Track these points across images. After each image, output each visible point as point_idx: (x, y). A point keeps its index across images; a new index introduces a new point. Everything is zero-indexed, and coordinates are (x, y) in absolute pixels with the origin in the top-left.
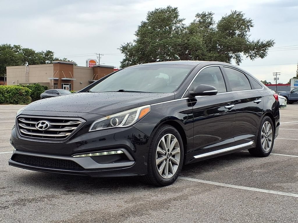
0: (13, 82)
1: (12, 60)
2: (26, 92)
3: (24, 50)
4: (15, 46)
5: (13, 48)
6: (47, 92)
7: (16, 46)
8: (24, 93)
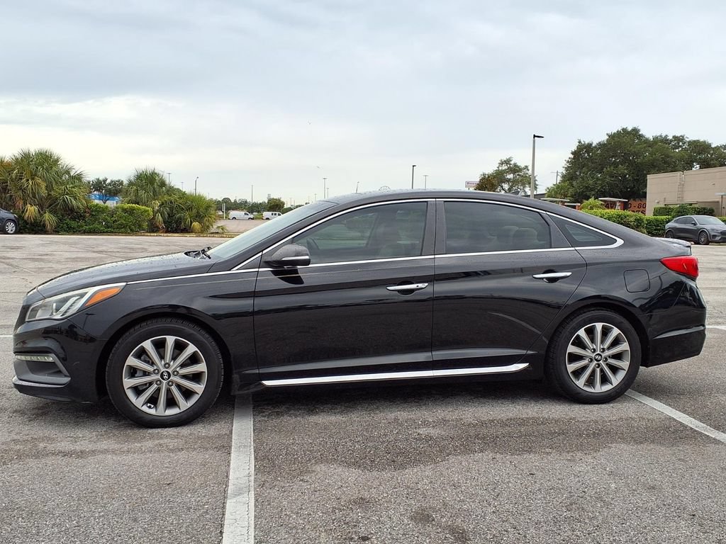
0: (656, 201)
1: (665, 163)
2: (637, 220)
3: (691, 143)
4: (674, 137)
5: (671, 141)
6: (676, 222)
7: (677, 137)
8: (632, 223)
